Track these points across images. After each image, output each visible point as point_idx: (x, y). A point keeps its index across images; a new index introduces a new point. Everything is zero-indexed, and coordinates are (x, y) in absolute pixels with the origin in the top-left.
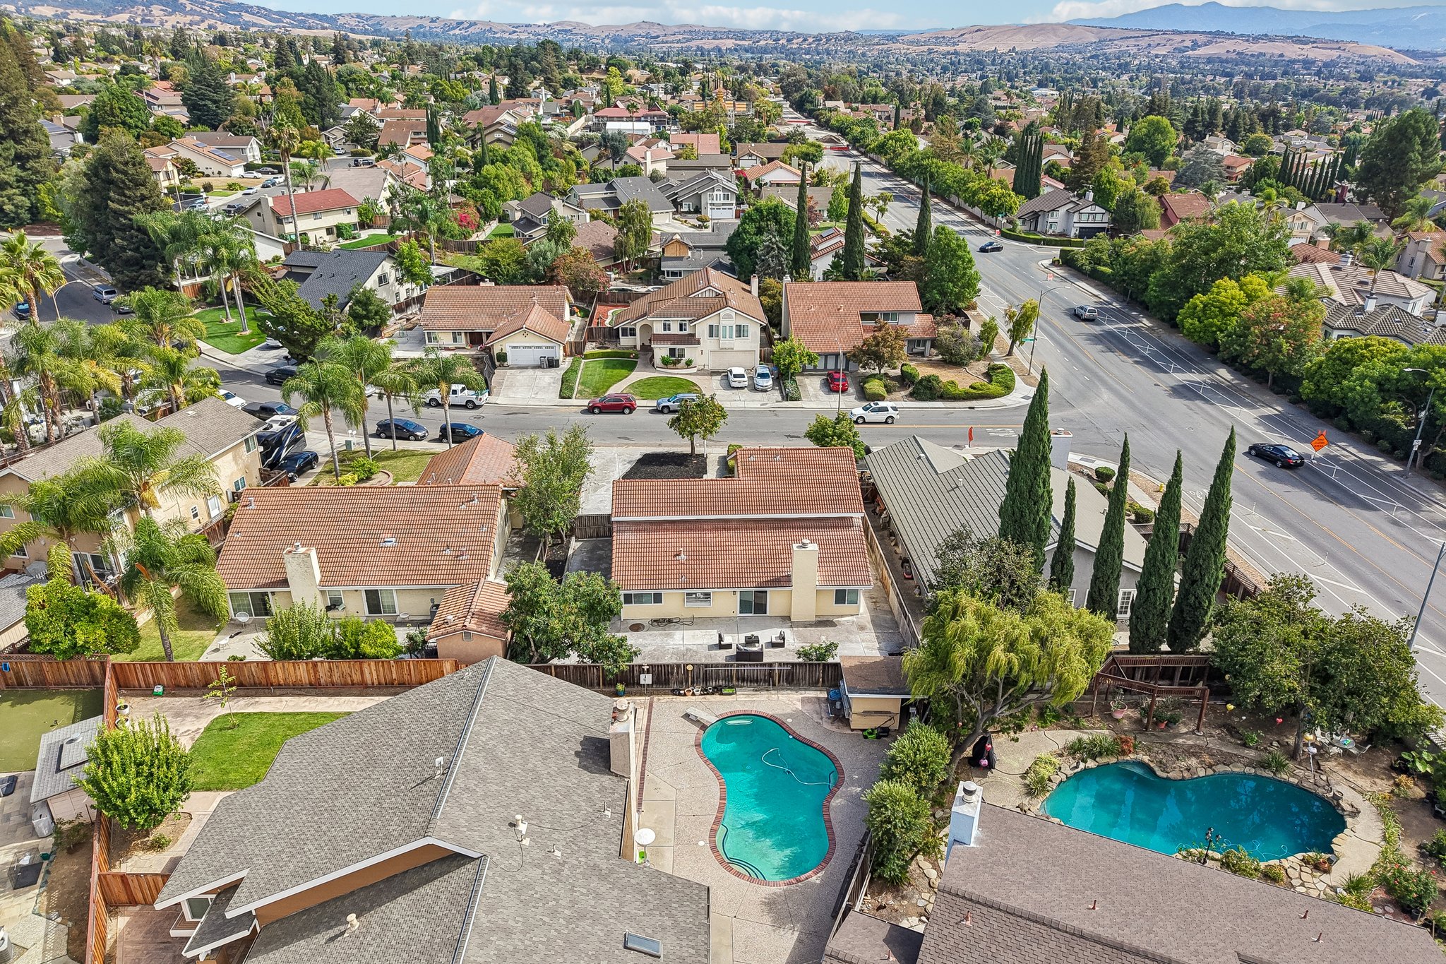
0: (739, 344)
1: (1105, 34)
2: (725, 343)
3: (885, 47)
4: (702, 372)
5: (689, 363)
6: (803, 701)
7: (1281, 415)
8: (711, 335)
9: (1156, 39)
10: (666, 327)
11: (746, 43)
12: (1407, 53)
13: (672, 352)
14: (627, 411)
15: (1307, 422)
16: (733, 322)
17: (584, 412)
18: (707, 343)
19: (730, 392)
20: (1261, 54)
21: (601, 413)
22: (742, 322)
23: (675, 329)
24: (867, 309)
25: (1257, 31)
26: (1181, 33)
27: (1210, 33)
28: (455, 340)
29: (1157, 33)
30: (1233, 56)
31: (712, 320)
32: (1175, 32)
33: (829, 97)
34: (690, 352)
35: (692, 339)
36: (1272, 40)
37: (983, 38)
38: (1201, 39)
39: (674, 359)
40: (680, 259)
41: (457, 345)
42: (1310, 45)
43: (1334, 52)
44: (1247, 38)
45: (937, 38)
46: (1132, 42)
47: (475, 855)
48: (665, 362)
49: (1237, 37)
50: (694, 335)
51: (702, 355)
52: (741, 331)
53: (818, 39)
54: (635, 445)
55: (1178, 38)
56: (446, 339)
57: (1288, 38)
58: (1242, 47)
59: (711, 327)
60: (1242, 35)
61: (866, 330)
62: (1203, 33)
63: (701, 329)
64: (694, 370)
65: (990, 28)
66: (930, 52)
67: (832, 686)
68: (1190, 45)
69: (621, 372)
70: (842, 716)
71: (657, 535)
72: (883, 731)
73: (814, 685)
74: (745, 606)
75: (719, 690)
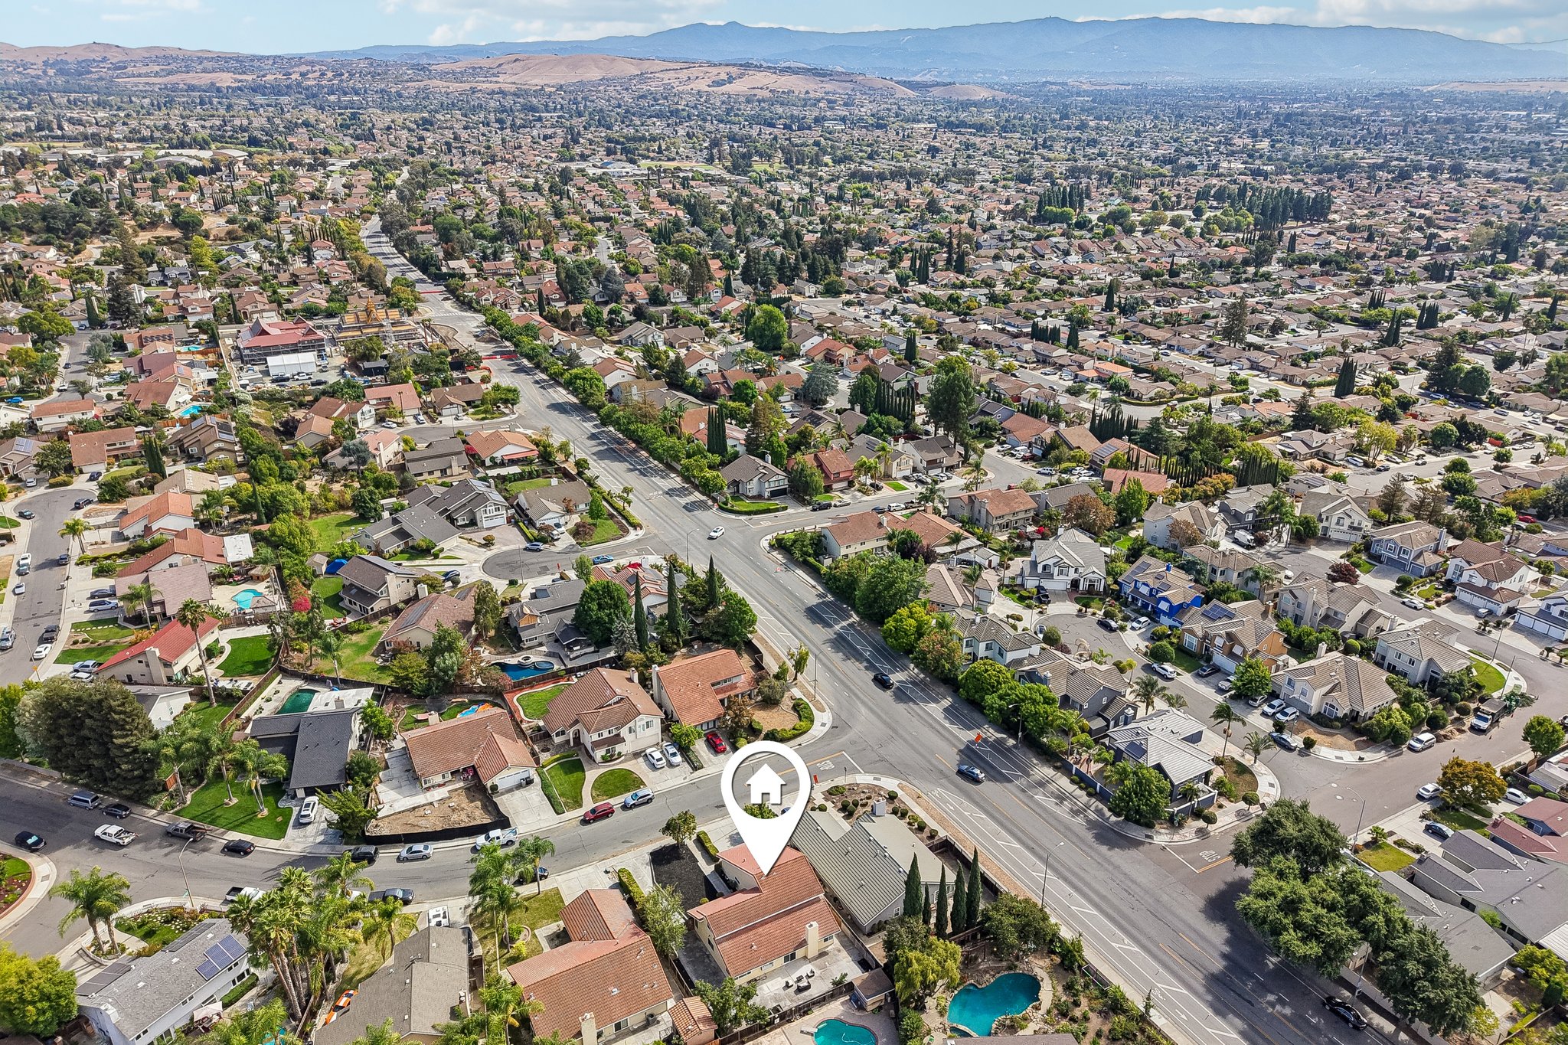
0: (648, 732)
1: (646, 66)
2: (641, 735)
3: (422, 85)
5: (620, 756)
6: (843, 1004)
8: (631, 732)
9: (694, 72)
10: (600, 735)
12: (905, 84)
13: (608, 750)
14: (609, 814)
16: (644, 722)
17: (582, 823)
18: (629, 738)
19: (658, 773)
21: (595, 821)
23: (606, 735)
24: (714, 681)
26: (715, 65)
28: (444, 778)
31: (630, 724)
32: (710, 64)
34: (618, 747)
35: (618, 739)
38: (734, 71)
39: (609, 757)
40: (533, 626)
43: (848, 84)
44: (773, 70)
45: (474, 69)
46: (672, 74)
48: (605, 760)
50: (619, 736)
51: (627, 746)
52: (649, 725)
53: (338, 72)
54: (637, 846)
55: (714, 70)
56: (437, 779)
59: (630, 728)
61: (721, 690)
63: (625, 730)
64: (623, 759)
66: (473, 91)
67: (847, 992)
68: (725, 77)
69: (578, 775)
70: (861, 1007)
71: (737, 939)
72: (880, 1008)
73: (841, 994)
74: (786, 959)
75: (806, 1013)
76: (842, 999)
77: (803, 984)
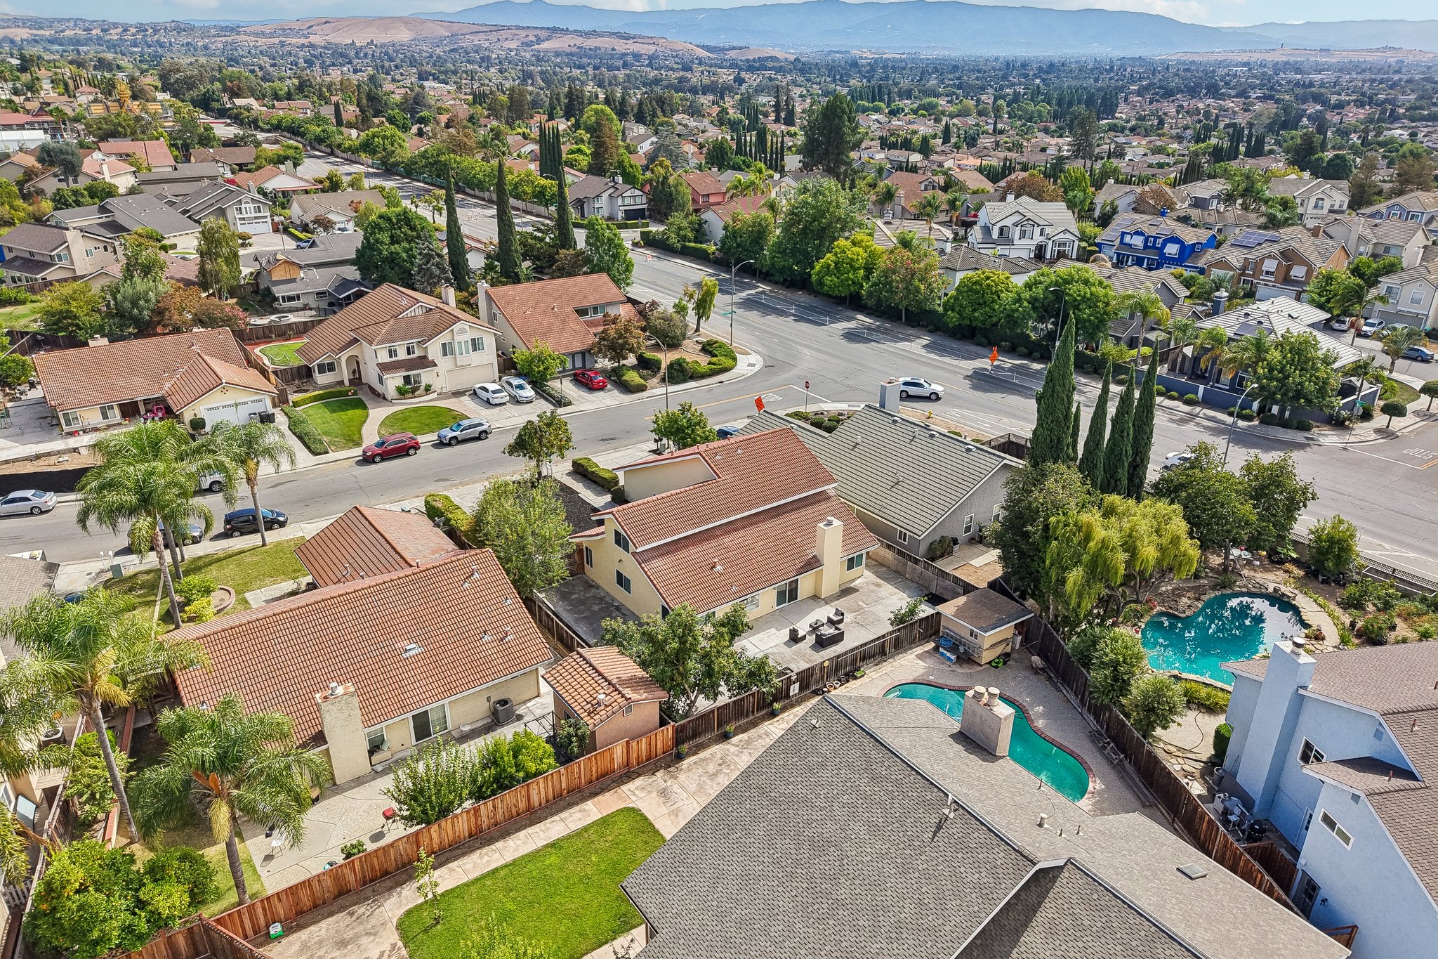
0: (476, 358)
1: (456, 28)
2: (462, 360)
3: (229, 39)
4: (442, 396)
5: (428, 389)
7: (932, 342)
8: (445, 354)
9: (504, 34)
10: (392, 353)
11: (47, 33)
12: (703, 47)
13: (407, 380)
14: (411, 452)
15: (955, 345)
16: (468, 337)
17: (360, 463)
18: (444, 363)
19: (489, 410)
20: (597, 48)
21: (383, 460)
22: (476, 335)
23: (402, 355)
24: (579, 305)
25: (589, 28)
26: (523, 28)
27: (548, 29)
28: (105, 416)
29: (500, 28)
30: (574, 50)
31: (444, 337)
32: (518, 28)
33: (235, 94)
34: (426, 376)
35: (424, 362)
36: (601, 35)
37: (335, 30)
38: (542, 34)
39: (409, 388)
40: (293, 281)
41: (111, 421)
42: (632, 41)
43: (651, 46)
44: (580, 34)
45: (284, 30)
46: (481, 36)
47: (1061, 863)
48: (402, 392)
49: (572, 33)
50: (425, 357)
51: (440, 377)
52: (476, 345)
53: (142, 29)
54: (463, 484)
55: (523, 33)
56: (93, 417)
57: (613, 34)
58: (579, 41)
59: (444, 345)
60: (575, 31)
61: (590, 324)
62: (543, 28)
63: (434, 349)
64: (434, 395)
65: (339, 20)
66: (283, 44)
67: (925, 638)
68: (534, 39)
69: (356, 413)
70: (966, 658)
71: (682, 554)
72: (1006, 657)
73: (913, 642)
74: (781, 598)
75: (851, 676)
76: (919, 650)
77: (828, 631)
